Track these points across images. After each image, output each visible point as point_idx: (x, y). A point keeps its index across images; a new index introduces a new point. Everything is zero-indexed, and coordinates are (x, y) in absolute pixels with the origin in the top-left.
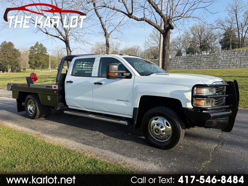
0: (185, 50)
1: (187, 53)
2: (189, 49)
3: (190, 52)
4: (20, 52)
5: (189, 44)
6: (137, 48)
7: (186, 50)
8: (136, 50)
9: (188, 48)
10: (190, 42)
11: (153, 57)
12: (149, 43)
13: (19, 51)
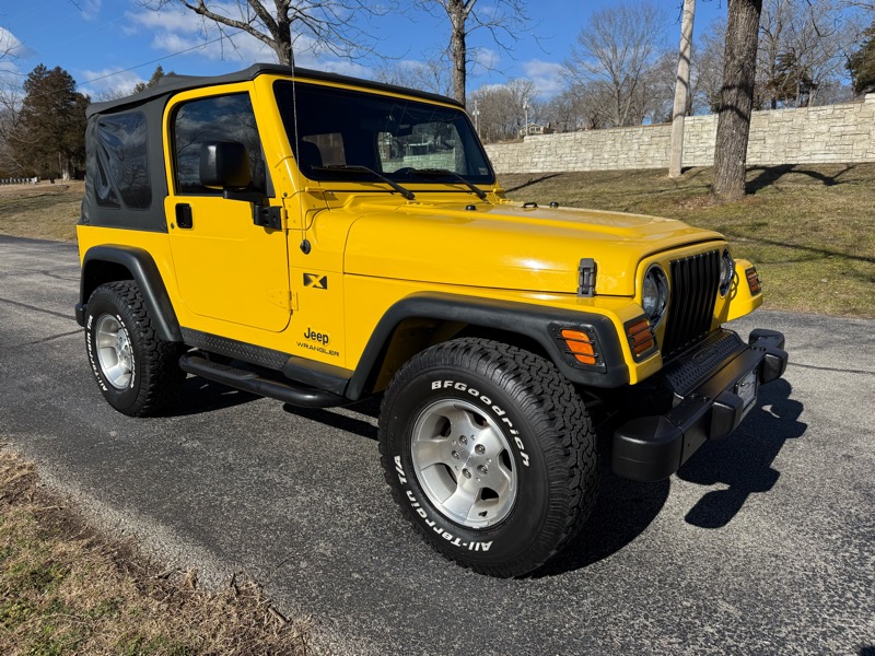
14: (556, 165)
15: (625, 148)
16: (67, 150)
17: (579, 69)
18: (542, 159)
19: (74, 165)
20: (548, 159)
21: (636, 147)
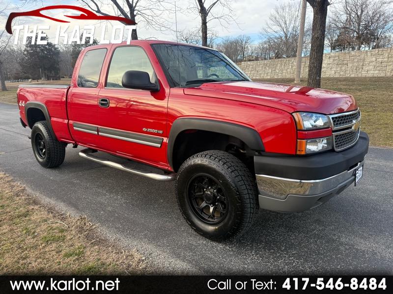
0: (330, 44)
1: (333, 48)
2: (337, 41)
3: (338, 46)
4: (58, 48)
5: (338, 32)
6: (245, 39)
7: (332, 44)
8: (244, 43)
9: (334, 39)
10: (339, 28)
11: (273, 55)
12: (269, 30)
13: (56, 46)
14: (255, 75)
15: (286, 68)
16: (44, 68)
17: (269, 31)
18: (249, 72)
19: (47, 74)
20: (252, 72)
21: (290, 67)
